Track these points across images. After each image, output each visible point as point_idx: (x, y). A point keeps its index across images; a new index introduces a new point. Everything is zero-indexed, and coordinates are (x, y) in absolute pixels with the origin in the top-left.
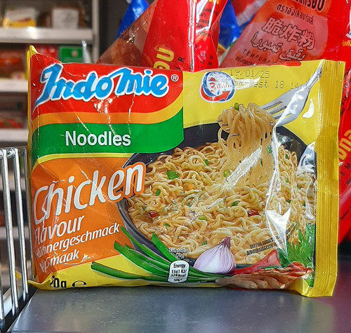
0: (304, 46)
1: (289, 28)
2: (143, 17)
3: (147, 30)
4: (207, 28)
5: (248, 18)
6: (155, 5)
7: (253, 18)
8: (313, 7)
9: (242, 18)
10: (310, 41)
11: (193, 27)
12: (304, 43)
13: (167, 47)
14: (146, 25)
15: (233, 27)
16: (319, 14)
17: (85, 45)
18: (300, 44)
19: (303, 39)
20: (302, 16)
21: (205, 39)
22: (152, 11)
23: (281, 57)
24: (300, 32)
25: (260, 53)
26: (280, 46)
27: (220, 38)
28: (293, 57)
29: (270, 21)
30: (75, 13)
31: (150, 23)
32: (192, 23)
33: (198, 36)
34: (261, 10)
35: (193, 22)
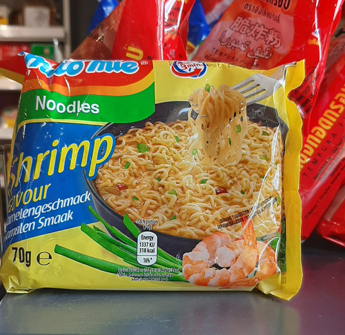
0: (271, 44)
1: (256, 27)
2: (112, 16)
3: (116, 29)
4: (176, 27)
5: (217, 17)
6: (124, 4)
7: (221, 16)
8: (280, 6)
9: (210, 17)
10: (277, 39)
11: (162, 26)
12: (271, 42)
13: (136, 46)
14: (115, 24)
15: (202, 25)
16: (285, 13)
17: (56, 43)
18: (267, 43)
19: (270, 38)
20: (269, 15)
21: (174, 38)
22: (121, 10)
23: (248, 55)
24: (267, 31)
25: (228, 51)
26: (248, 45)
27: (188, 36)
28: (261, 56)
29: (237, 20)
30: (46, 12)
31: (118, 22)
32: (160, 22)
33: (167, 35)
34: (229, 9)
35: (162, 21)
